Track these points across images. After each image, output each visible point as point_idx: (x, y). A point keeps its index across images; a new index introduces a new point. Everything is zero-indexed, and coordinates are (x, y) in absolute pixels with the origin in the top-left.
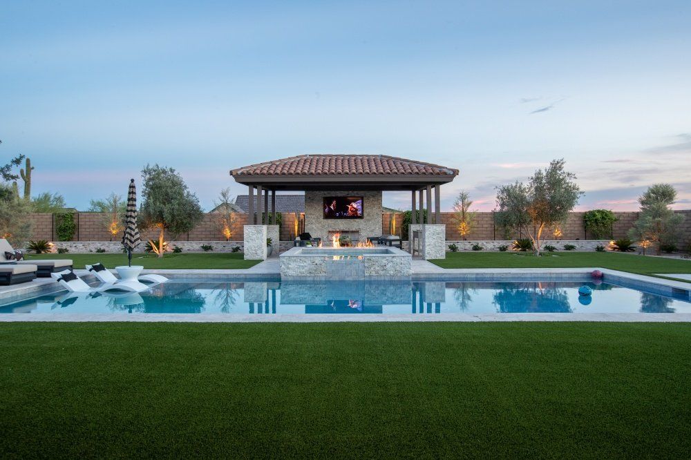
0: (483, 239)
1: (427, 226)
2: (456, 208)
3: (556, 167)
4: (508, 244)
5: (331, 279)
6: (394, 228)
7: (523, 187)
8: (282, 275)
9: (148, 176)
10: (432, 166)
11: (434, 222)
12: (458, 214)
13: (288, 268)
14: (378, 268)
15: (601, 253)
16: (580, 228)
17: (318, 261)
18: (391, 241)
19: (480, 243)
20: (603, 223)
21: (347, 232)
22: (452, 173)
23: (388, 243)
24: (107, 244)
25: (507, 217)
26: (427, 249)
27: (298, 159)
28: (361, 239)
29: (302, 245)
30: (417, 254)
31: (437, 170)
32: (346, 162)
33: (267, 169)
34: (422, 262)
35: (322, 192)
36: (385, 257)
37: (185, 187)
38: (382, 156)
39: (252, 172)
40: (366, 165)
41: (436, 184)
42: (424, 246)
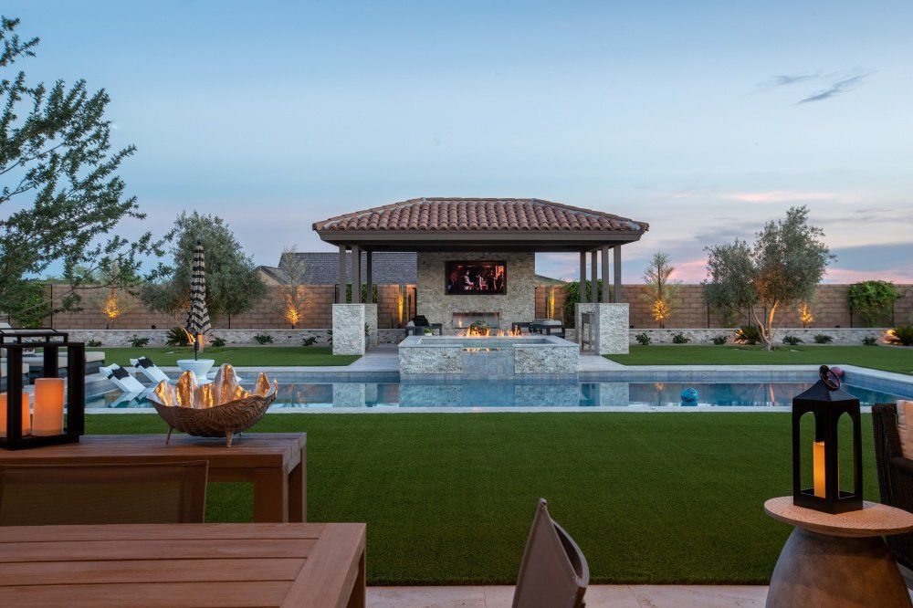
0: (691, 326)
1: (602, 306)
2: (649, 278)
3: (796, 217)
4: (728, 333)
5: (469, 378)
6: (552, 308)
7: (746, 248)
8: (402, 373)
9: (184, 230)
10: (611, 218)
11: (612, 300)
12: (652, 287)
13: (410, 363)
14: (534, 363)
15: (870, 347)
16: (843, 310)
17: (451, 353)
18: (549, 328)
19: (685, 332)
20: (878, 302)
21: (480, 315)
22: (638, 228)
23: (544, 331)
24: (103, 334)
25: (722, 292)
26: (602, 340)
27: (410, 205)
28: (503, 326)
29: (417, 332)
30: (588, 347)
31: (617, 224)
32: (483, 211)
33: (366, 220)
34: (596, 358)
35: (444, 254)
36: (542, 348)
37: (237, 245)
38: (535, 200)
39: (345, 225)
40: (513, 215)
41: (616, 244)
42: (597, 335)
